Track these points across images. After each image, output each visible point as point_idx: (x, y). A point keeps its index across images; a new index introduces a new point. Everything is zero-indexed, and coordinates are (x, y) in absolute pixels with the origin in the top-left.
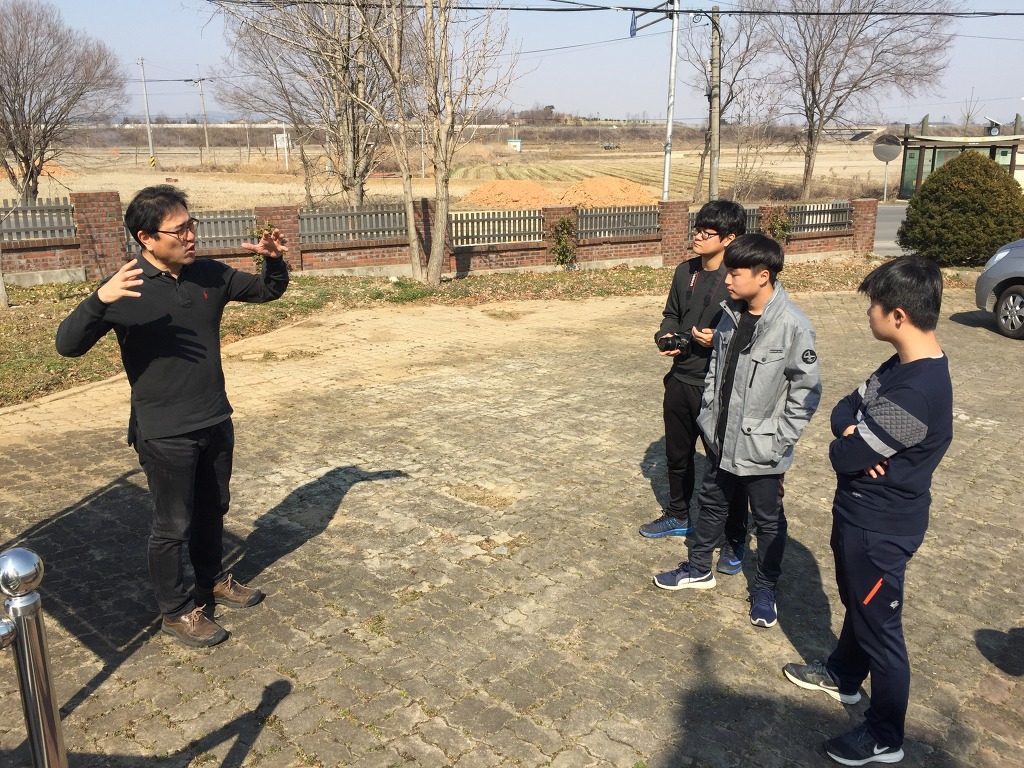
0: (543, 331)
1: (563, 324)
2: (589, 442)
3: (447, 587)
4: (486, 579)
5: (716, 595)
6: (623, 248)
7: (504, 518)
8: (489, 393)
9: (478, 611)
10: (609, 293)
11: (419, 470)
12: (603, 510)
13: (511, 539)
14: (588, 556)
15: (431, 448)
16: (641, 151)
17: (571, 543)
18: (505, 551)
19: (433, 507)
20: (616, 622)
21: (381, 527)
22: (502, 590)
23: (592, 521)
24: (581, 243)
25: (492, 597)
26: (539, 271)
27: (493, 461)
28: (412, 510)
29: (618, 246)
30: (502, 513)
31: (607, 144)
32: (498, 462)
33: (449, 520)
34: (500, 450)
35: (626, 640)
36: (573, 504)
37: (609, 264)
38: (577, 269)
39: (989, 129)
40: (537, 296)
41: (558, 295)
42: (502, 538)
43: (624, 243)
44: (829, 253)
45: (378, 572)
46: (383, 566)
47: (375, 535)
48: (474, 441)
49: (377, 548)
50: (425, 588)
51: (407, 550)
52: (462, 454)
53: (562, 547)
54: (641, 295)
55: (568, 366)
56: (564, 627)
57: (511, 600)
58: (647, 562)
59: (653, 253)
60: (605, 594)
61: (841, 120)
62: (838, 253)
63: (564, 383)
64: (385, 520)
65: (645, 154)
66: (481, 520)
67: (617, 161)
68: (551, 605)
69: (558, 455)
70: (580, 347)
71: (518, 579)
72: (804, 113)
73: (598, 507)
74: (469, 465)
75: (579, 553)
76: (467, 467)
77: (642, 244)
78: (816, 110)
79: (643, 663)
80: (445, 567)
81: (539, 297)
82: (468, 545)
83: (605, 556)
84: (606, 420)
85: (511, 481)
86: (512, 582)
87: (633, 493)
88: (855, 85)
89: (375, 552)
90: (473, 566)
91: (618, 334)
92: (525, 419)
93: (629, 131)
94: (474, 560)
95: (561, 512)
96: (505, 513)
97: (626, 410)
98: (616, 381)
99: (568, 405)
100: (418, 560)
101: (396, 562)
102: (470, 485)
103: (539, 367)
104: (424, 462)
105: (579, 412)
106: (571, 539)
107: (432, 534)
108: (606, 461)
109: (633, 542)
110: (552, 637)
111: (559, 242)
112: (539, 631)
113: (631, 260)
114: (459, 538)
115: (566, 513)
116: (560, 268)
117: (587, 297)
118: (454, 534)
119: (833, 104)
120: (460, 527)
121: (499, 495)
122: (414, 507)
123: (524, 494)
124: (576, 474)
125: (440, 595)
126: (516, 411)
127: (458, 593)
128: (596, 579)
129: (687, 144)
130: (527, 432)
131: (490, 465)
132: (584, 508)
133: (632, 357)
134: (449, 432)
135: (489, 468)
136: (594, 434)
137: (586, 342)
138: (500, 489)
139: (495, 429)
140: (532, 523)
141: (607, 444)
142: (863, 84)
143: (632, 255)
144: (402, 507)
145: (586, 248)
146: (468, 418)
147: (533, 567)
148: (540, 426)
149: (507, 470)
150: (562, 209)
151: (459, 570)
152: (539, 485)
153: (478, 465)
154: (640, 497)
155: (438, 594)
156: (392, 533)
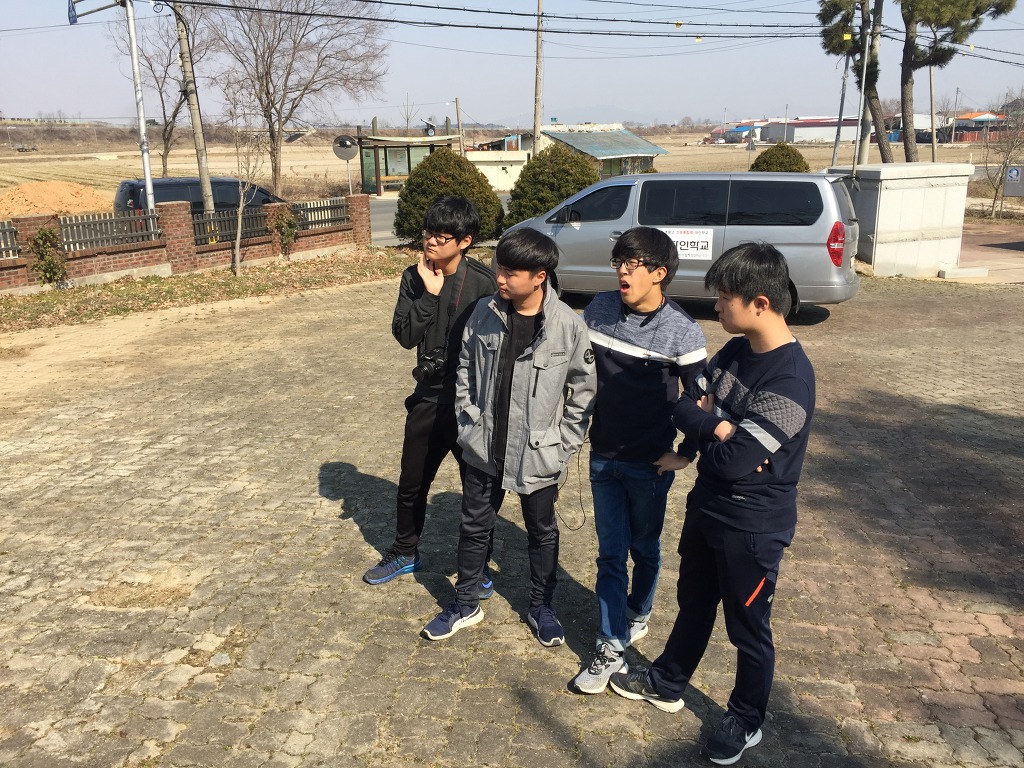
0: (74, 366)
1: (94, 354)
2: (229, 490)
3: (182, 738)
4: (228, 707)
5: (491, 627)
6: (123, 258)
7: (193, 614)
8: (55, 455)
9: (247, 754)
10: (126, 310)
11: (28, 585)
12: (308, 567)
13: (223, 640)
14: (330, 629)
15: (23, 549)
16: (63, 153)
17: (301, 621)
18: (225, 659)
19: (85, 630)
20: (418, 699)
21: (28, 684)
22: (258, 712)
23: (304, 584)
24: (70, 256)
25: (252, 728)
26: (20, 293)
27: (124, 543)
28: (57, 644)
29: (117, 256)
30: (186, 609)
31: (20, 146)
32: (133, 544)
33: (122, 642)
34: (126, 527)
35: (443, 717)
36: (268, 571)
37: (109, 277)
38: (70, 286)
39: (427, 131)
40: (35, 324)
41: (62, 320)
42: (210, 642)
43: (123, 252)
44: (335, 248)
45: (69, 751)
46: (71, 741)
47: (26, 699)
48: (80, 524)
49: (43, 717)
50: (153, 750)
51: (90, 704)
52: (75, 545)
53: (293, 628)
54: (166, 308)
55: (139, 404)
56: (366, 731)
57: (279, 721)
58: (397, 614)
59: (158, 261)
60: (381, 669)
61: (297, 121)
62: (342, 247)
63: (147, 425)
64: (27, 672)
65: (71, 156)
66: (166, 627)
67: (38, 164)
68: (331, 708)
69: (203, 514)
70: (135, 377)
71: (268, 689)
72: (262, 113)
73: (299, 566)
74: (97, 558)
75: (316, 629)
76: (95, 562)
77: (144, 252)
78: (273, 110)
79: (480, 737)
80: (162, 710)
81: (38, 325)
82: (172, 667)
83: (349, 623)
84: (232, 458)
85: (169, 565)
86: (264, 697)
87: (325, 537)
88: (307, 87)
89: (44, 725)
90: (200, 694)
91: (171, 356)
92: (131, 479)
93: (45, 131)
94: (193, 685)
95: (260, 584)
96: (191, 609)
97: (246, 441)
98: (209, 410)
99: (172, 450)
100: (116, 714)
101: (87, 728)
102: (114, 584)
103: (101, 410)
104: (29, 571)
105: (193, 455)
106: (296, 615)
107: (109, 668)
108: (266, 507)
109: (366, 594)
110: (361, 749)
111: (42, 258)
112: (341, 749)
113: (135, 270)
114: (153, 662)
115: (268, 585)
116: (47, 287)
117: (100, 318)
118: (142, 659)
119: (288, 106)
120: (144, 647)
121: (163, 586)
122: (57, 639)
123: (196, 577)
124: (243, 532)
125: (181, 752)
126: (110, 472)
127: (203, 738)
128: (359, 654)
129: (116, 145)
130: (144, 494)
131: (124, 550)
132: (284, 573)
133: (208, 380)
134: (34, 520)
135: (126, 554)
136: (229, 478)
137: (139, 371)
138: (160, 578)
139: (100, 500)
140: (236, 611)
141: (253, 485)
142: (314, 87)
143: (134, 265)
144: (40, 644)
145: (77, 262)
146: (50, 495)
147: (277, 667)
148: (158, 484)
149: (153, 551)
150: (40, 218)
151: (185, 707)
152: (209, 557)
153: (108, 555)
154: (334, 539)
155: (178, 750)
156: (51, 688)
